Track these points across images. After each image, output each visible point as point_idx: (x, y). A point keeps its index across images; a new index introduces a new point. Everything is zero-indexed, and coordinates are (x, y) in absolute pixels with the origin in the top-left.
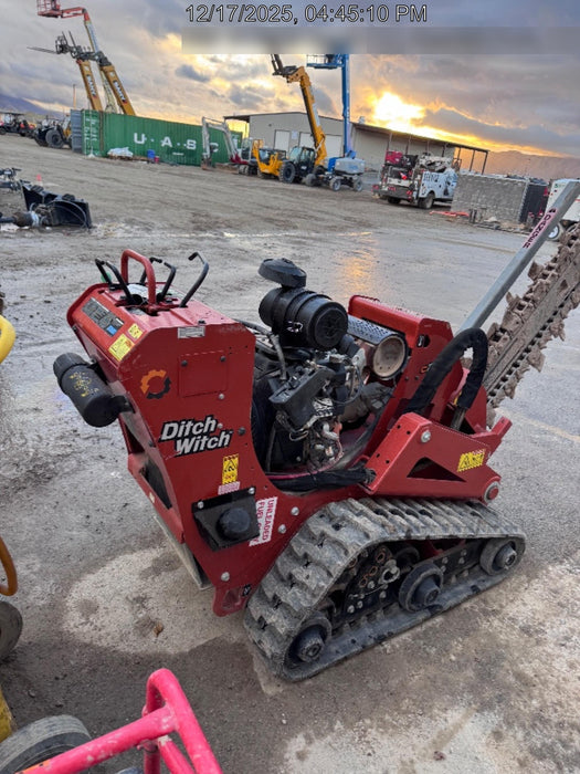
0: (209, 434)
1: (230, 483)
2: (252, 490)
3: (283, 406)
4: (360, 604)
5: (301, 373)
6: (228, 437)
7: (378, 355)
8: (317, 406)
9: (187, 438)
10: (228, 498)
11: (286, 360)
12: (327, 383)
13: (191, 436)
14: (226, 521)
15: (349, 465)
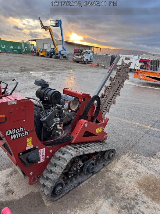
0: (21, 132)
1: (29, 146)
2: (37, 147)
3: (44, 121)
4: (73, 175)
5: (49, 111)
6: (28, 132)
7: (71, 104)
8: (54, 120)
9: (14, 134)
10: (30, 150)
11: (44, 108)
12: (57, 113)
13: (15, 133)
14: (29, 157)
15: (66, 136)
